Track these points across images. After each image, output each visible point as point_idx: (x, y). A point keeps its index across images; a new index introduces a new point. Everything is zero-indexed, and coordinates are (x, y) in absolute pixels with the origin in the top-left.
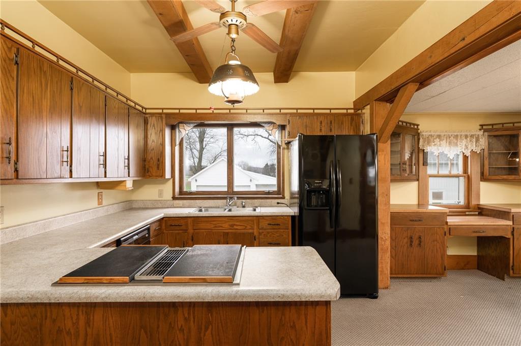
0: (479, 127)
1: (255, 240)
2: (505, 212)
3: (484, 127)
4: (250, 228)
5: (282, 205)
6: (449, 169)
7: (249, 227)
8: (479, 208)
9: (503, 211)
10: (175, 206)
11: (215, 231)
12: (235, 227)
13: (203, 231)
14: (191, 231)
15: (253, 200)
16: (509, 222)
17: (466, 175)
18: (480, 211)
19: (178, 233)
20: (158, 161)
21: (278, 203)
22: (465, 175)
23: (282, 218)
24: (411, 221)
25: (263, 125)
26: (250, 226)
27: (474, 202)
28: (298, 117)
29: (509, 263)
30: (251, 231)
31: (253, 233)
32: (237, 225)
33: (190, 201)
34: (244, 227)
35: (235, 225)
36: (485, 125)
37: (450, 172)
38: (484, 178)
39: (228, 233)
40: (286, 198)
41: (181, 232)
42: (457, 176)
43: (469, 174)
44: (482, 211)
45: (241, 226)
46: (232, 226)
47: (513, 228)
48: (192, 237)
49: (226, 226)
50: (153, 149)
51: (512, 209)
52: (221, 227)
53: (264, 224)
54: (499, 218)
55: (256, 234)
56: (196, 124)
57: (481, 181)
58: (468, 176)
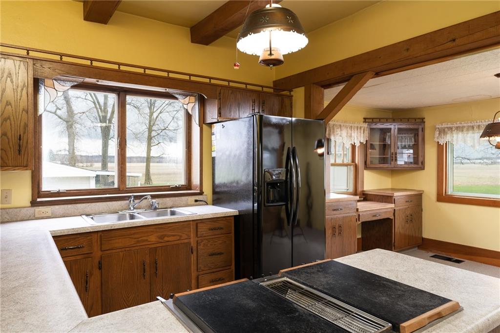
0: (363, 120)
1: (192, 253)
2: (388, 196)
3: (367, 120)
4: (186, 237)
5: (201, 203)
6: (342, 159)
7: (184, 236)
8: (364, 194)
9: (386, 196)
10: (37, 216)
11: (137, 248)
12: (166, 239)
13: (118, 250)
14: (97, 254)
15: (164, 199)
16: (392, 205)
17: (354, 164)
18: (364, 196)
19: (76, 261)
20: (20, 139)
21: (196, 201)
22: (352, 164)
23: (224, 219)
24: (334, 210)
25: (177, 96)
26: (186, 235)
27: (360, 190)
28: (230, 92)
29: (391, 241)
30: (186, 241)
31: (190, 243)
32: (169, 236)
33: (66, 206)
34: (178, 238)
35: (165, 236)
36: (367, 119)
37: (343, 161)
38: (367, 167)
39: (156, 248)
40: (205, 194)
41: (78, 257)
42: (346, 165)
43: (357, 162)
44: (366, 197)
45: (174, 236)
46: (162, 237)
47: (395, 210)
48: (100, 263)
49: (153, 238)
50: (9, 118)
51: (395, 193)
52: (147, 240)
53: (203, 229)
54: (382, 202)
55: (193, 244)
56: (76, 83)
57: (365, 169)
58: (356, 164)
